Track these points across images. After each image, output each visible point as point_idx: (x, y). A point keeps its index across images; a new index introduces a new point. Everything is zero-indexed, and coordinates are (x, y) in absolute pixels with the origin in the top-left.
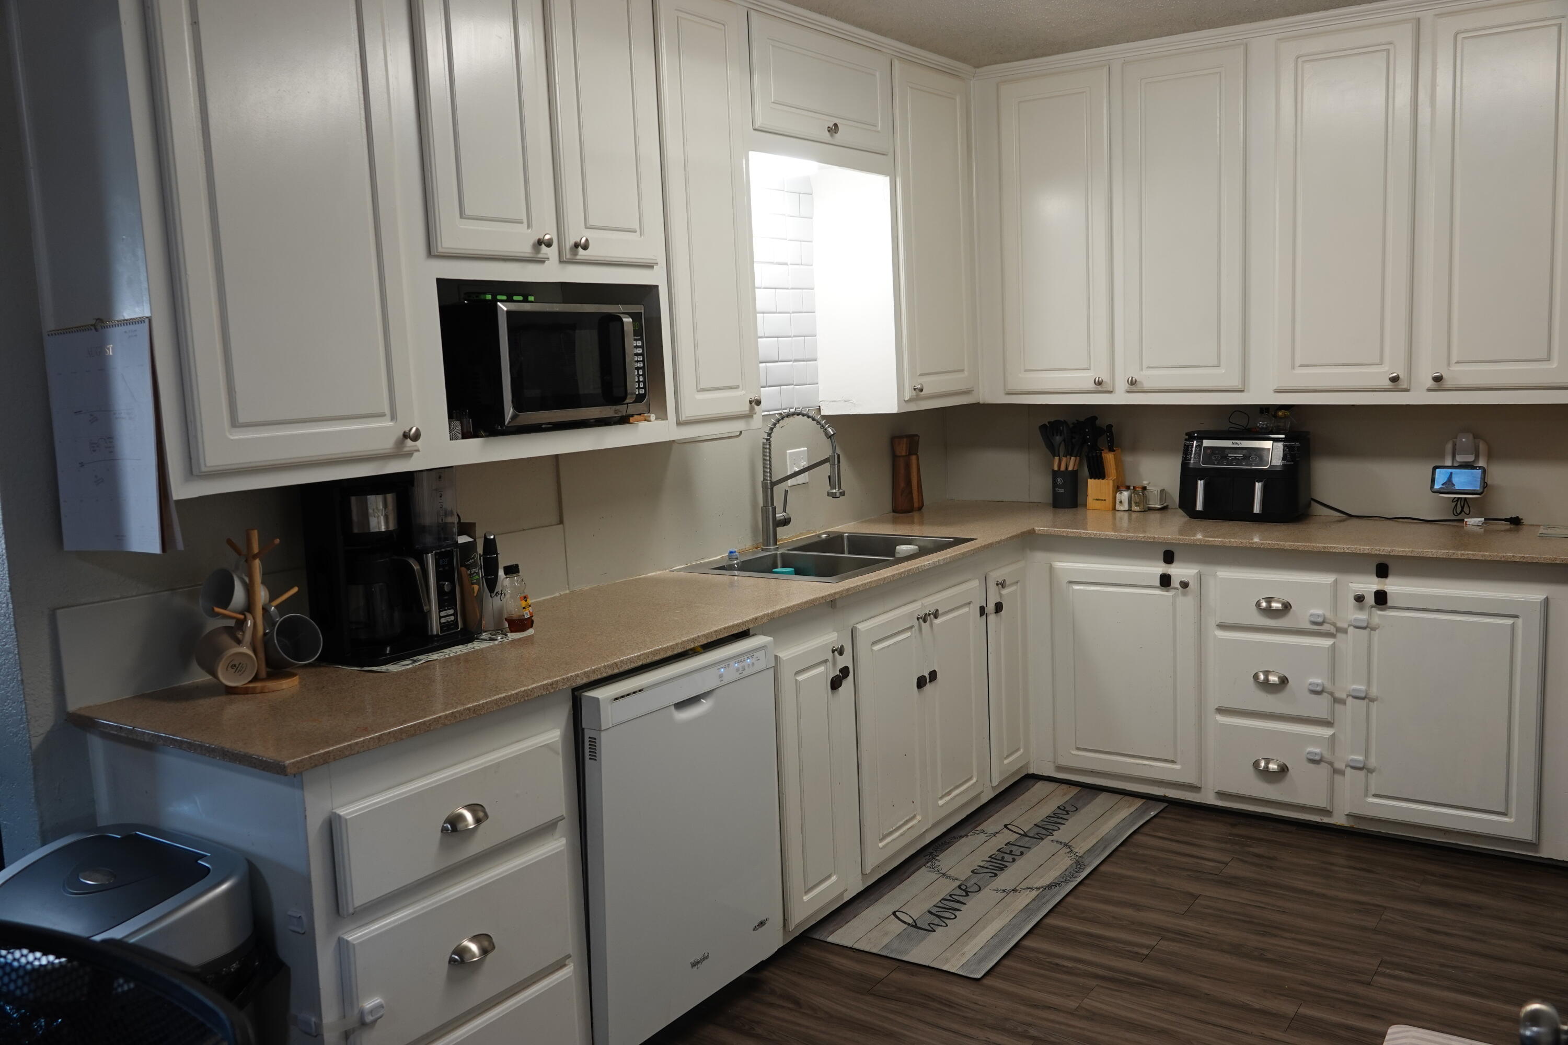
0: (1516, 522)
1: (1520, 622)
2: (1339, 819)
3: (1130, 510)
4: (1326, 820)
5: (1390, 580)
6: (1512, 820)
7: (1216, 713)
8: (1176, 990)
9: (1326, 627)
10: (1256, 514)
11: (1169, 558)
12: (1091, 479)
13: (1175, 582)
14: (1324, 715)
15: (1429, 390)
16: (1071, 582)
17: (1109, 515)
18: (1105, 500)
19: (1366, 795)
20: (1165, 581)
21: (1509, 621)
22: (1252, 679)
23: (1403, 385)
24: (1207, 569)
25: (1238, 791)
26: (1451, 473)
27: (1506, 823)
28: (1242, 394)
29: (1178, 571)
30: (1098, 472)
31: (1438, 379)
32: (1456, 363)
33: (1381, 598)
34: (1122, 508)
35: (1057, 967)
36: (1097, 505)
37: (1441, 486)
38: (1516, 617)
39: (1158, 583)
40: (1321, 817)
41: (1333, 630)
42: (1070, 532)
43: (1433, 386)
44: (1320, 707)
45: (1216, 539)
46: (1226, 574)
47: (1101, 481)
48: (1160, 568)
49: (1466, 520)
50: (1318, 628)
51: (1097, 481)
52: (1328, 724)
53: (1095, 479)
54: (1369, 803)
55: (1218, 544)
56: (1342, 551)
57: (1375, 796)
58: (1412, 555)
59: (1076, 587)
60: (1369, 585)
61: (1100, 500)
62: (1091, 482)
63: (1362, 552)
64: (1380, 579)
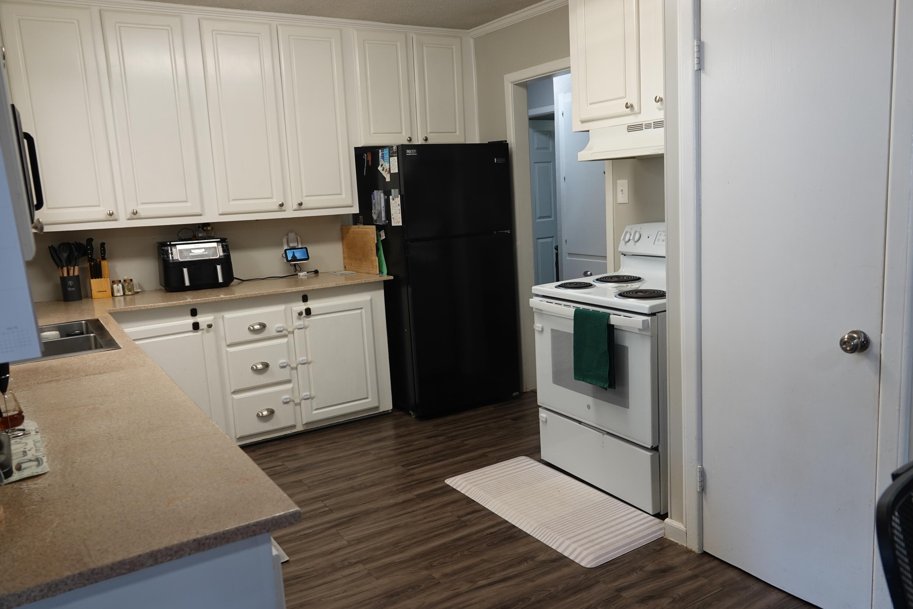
0: (316, 272)
1: (363, 310)
2: (300, 428)
3: (124, 294)
4: (294, 431)
5: (309, 302)
6: (370, 399)
7: (232, 395)
8: (367, 513)
9: (285, 332)
10: (221, 283)
11: (194, 313)
12: (92, 279)
13: (203, 326)
14: (288, 378)
15: (295, 210)
16: (134, 340)
17: (110, 300)
18: (106, 291)
19: (312, 411)
20: (196, 326)
21: (359, 311)
22: (251, 369)
23: (284, 208)
24: (219, 315)
25: (250, 433)
26: (293, 252)
27: (368, 402)
28: (201, 217)
29: (203, 319)
30: (97, 273)
31: (300, 204)
32: (305, 196)
33: (308, 312)
34: (119, 294)
35: (306, 536)
36: (101, 295)
37: (291, 258)
38: (362, 308)
39: (191, 328)
40: (291, 431)
41: (287, 333)
42: (133, 308)
43: (297, 208)
44: (285, 374)
45: (227, 296)
46: (229, 315)
47: (99, 279)
48: (191, 320)
49: (298, 274)
50: (281, 334)
51: (97, 279)
52: (289, 381)
53: (95, 279)
54: (314, 414)
55: (228, 299)
56: (292, 291)
57: (316, 410)
58: (322, 287)
59: (137, 343)
60: (302, 307)
61: (102, 291)
62: (94, 282)
63: (301, 290)
64: (305, 303)
